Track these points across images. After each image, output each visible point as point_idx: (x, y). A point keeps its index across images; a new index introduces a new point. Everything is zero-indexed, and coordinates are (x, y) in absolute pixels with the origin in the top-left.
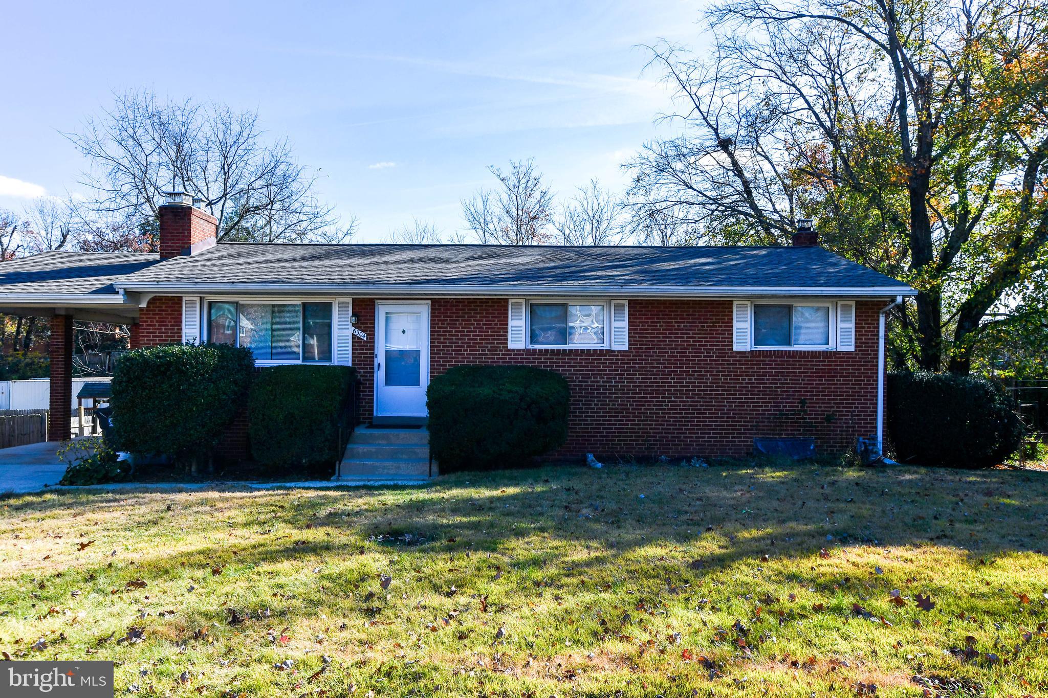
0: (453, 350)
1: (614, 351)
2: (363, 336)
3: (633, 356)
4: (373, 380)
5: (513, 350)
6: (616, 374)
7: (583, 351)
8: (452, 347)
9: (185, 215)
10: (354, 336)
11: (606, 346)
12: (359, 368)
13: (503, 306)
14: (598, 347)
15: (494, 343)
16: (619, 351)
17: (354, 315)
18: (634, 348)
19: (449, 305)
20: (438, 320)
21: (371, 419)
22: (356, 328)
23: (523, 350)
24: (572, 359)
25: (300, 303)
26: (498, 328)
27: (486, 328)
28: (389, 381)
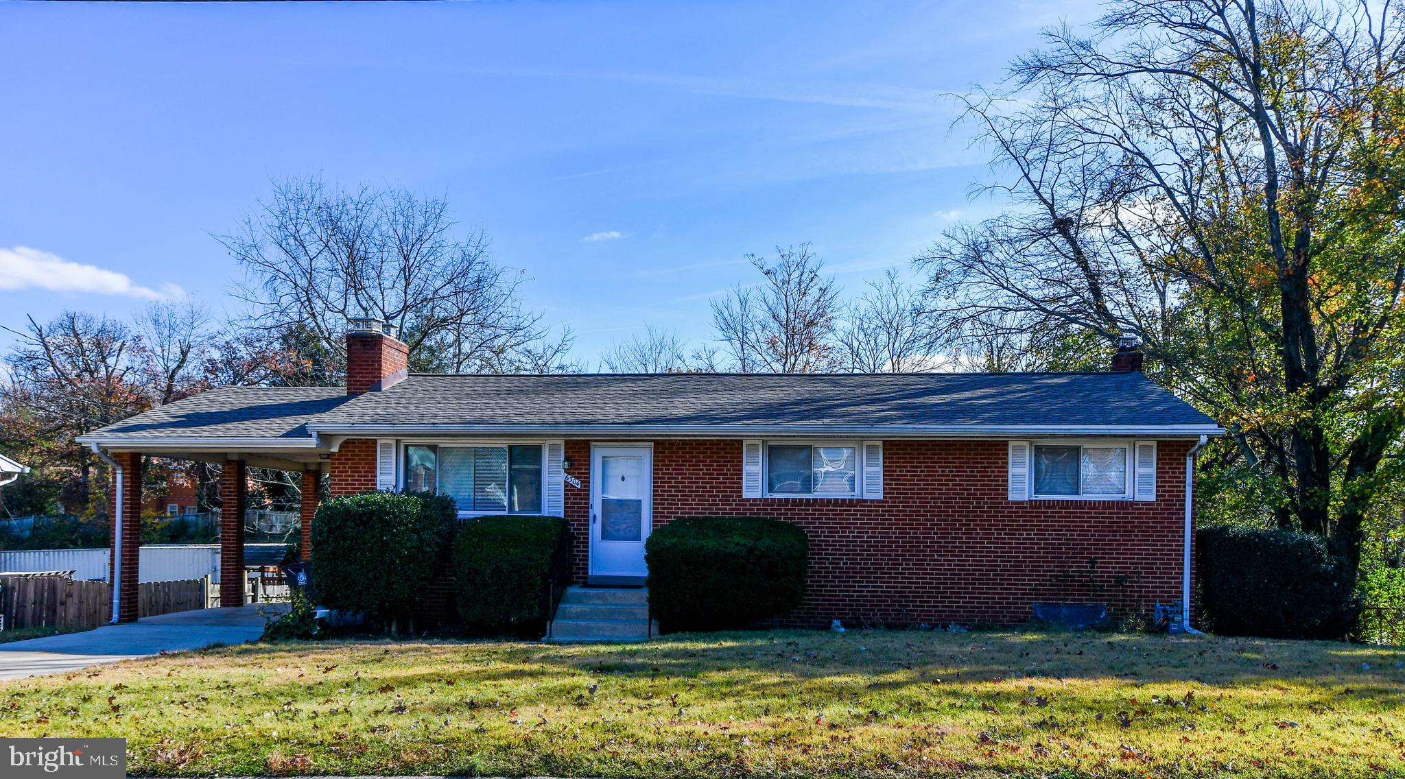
0: (679, 500)
1: (866, 501)
2: (577, 483)
3: (889, 506)
4: (588, 534)
5: (748, 500)
6: (868, 528)
7: (829, 501)
8: (677, 496)
9: (375, 345)
10: (566, 484)
11: (856, 495)
12: (572, 520)
13: (737, 449)
14: (847, 495)
15: (726, 492)
16: (872, 501)
17: (567, 459)
18: (889, 498)
19: (674, 447)
20: (663, 465)
21: (586, 578)
22: (569, 474)
23: (760, 500)
24: (817, 510)
25: (505, 446)
26: (731, 474)
27: (717, 474)
28: (605, 536)
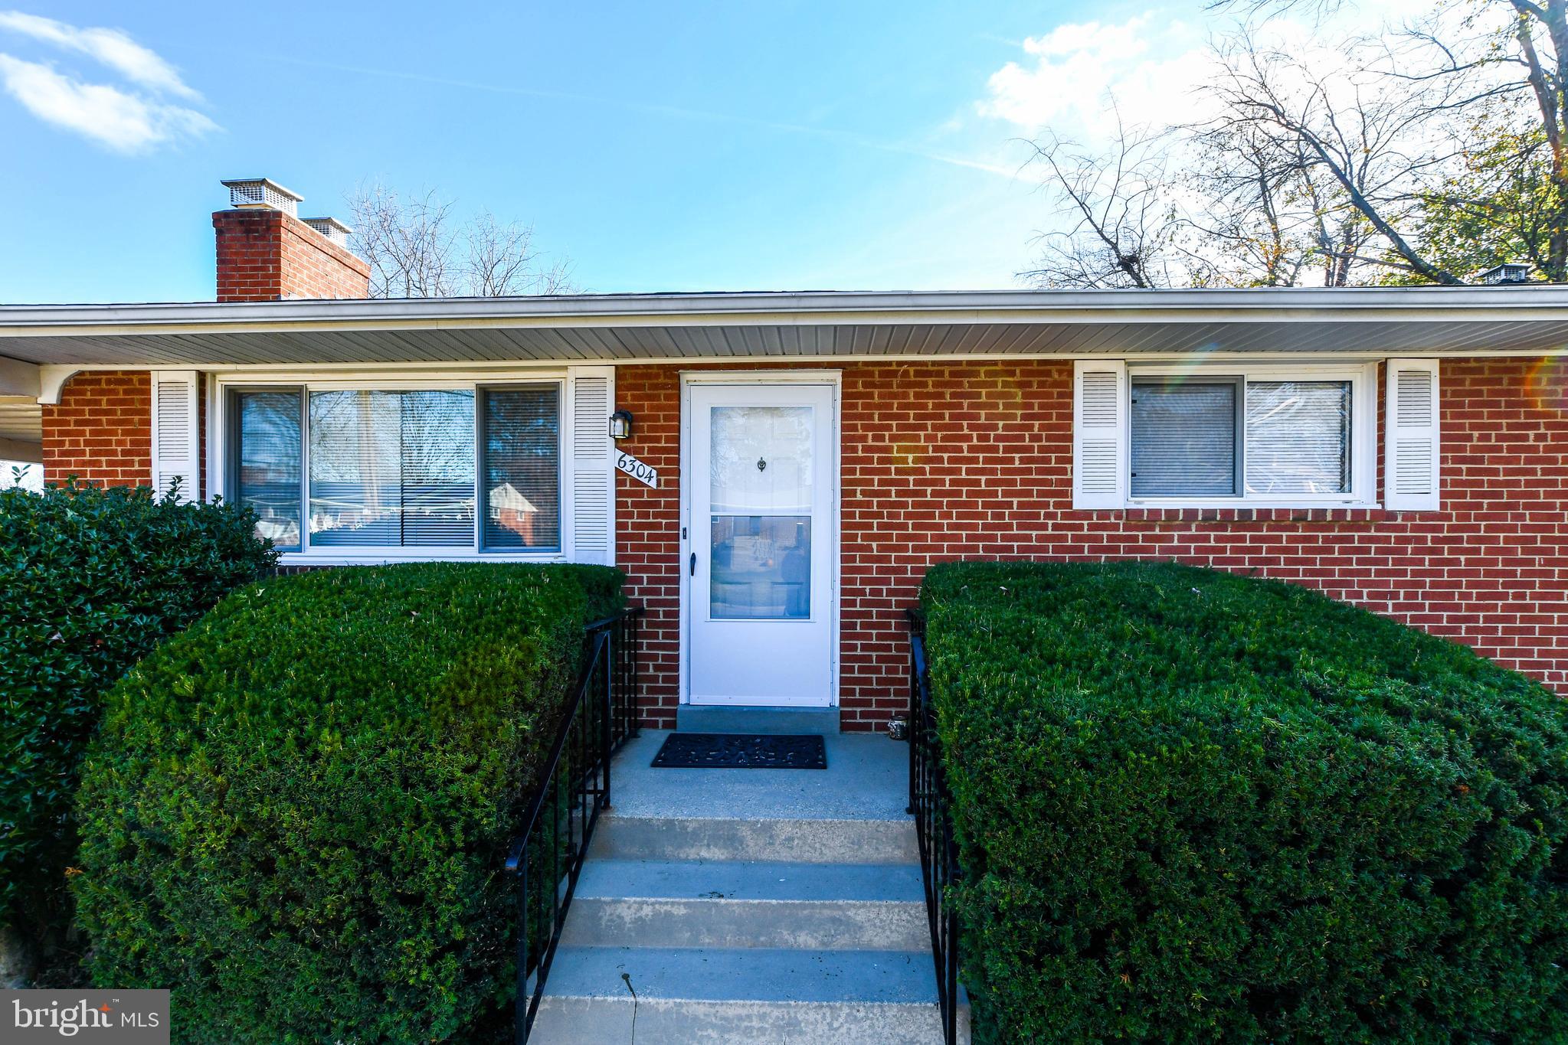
0: (908, 516)
1: (1392, 515)
2: (647, 475)
3: (1452, 529)
4: (677, 603)
5: (1087, 514)
6: (1397, 584)
7: (1300, 515)
8: (904, 505)
9: (268, 229)
10: (620, 476)
11: (1361, 497)
12: (635, 569)
13: (1056, 384)
14: (1331, 501)
15: (1029, 493)
16: (1409, 515)
17: (621, 413)
18: (1455, 506)
19: (895, 381)
20: (866, 428)
21: (674, 713)
22: (627, 451)
23: (1118, 514)
24: (1263, 539)
25: (471, 386)
26: (1041, 449)
27: (1006, 450)
28: (720, 606)
